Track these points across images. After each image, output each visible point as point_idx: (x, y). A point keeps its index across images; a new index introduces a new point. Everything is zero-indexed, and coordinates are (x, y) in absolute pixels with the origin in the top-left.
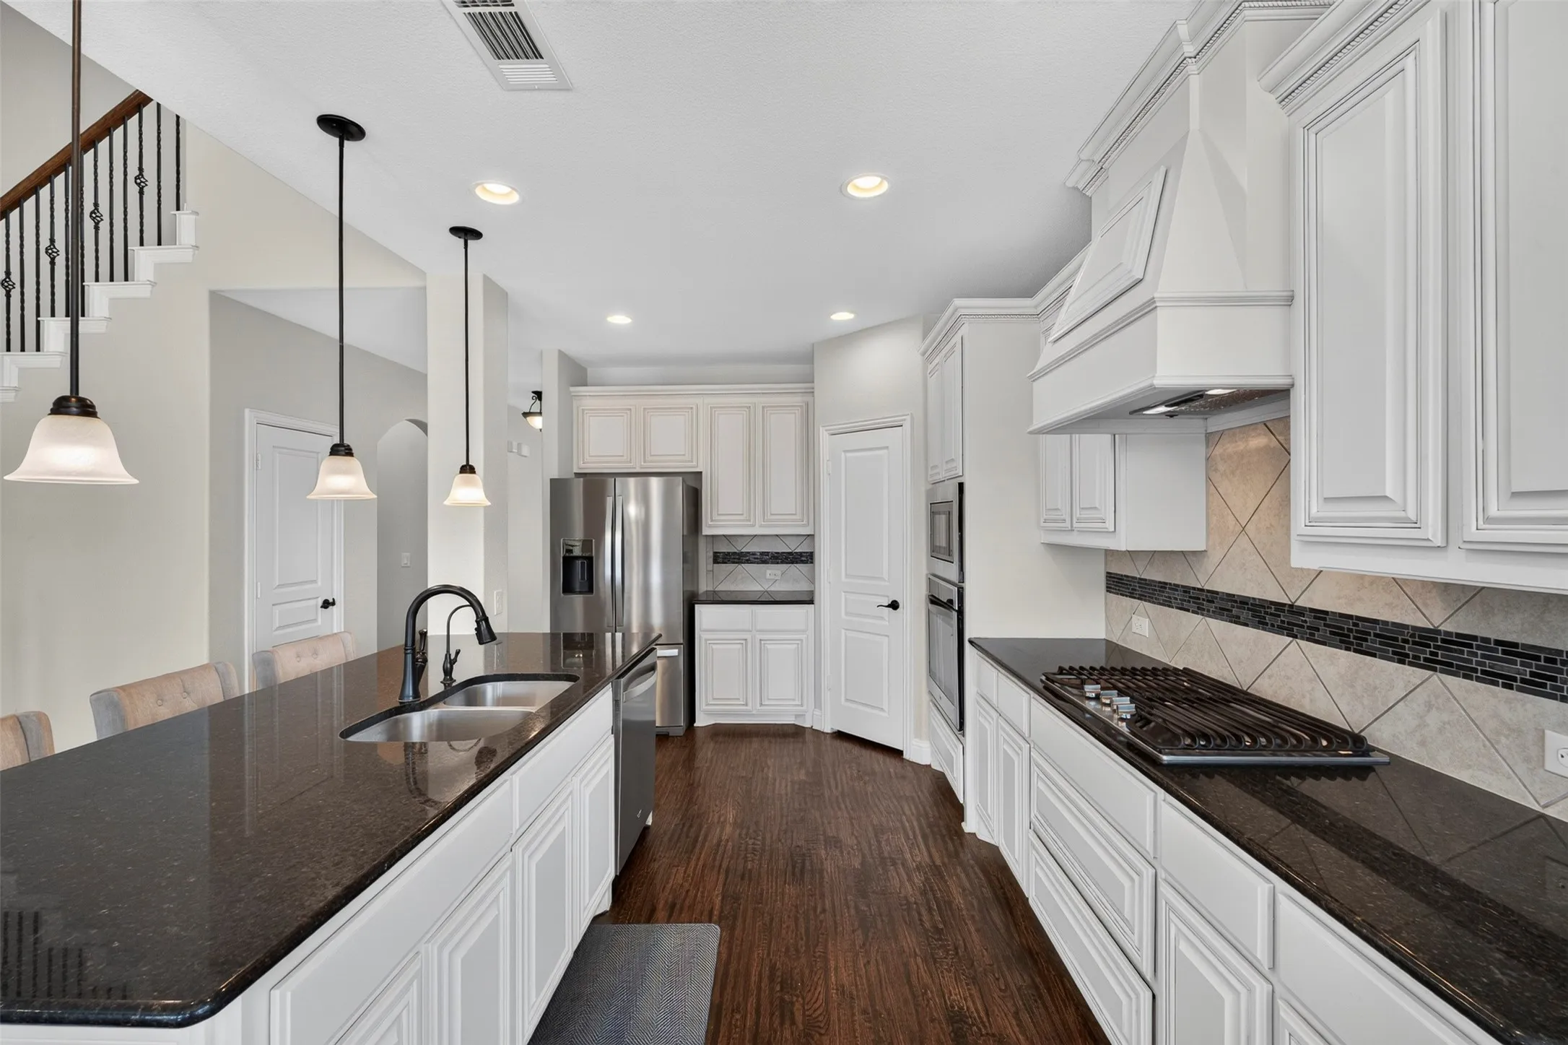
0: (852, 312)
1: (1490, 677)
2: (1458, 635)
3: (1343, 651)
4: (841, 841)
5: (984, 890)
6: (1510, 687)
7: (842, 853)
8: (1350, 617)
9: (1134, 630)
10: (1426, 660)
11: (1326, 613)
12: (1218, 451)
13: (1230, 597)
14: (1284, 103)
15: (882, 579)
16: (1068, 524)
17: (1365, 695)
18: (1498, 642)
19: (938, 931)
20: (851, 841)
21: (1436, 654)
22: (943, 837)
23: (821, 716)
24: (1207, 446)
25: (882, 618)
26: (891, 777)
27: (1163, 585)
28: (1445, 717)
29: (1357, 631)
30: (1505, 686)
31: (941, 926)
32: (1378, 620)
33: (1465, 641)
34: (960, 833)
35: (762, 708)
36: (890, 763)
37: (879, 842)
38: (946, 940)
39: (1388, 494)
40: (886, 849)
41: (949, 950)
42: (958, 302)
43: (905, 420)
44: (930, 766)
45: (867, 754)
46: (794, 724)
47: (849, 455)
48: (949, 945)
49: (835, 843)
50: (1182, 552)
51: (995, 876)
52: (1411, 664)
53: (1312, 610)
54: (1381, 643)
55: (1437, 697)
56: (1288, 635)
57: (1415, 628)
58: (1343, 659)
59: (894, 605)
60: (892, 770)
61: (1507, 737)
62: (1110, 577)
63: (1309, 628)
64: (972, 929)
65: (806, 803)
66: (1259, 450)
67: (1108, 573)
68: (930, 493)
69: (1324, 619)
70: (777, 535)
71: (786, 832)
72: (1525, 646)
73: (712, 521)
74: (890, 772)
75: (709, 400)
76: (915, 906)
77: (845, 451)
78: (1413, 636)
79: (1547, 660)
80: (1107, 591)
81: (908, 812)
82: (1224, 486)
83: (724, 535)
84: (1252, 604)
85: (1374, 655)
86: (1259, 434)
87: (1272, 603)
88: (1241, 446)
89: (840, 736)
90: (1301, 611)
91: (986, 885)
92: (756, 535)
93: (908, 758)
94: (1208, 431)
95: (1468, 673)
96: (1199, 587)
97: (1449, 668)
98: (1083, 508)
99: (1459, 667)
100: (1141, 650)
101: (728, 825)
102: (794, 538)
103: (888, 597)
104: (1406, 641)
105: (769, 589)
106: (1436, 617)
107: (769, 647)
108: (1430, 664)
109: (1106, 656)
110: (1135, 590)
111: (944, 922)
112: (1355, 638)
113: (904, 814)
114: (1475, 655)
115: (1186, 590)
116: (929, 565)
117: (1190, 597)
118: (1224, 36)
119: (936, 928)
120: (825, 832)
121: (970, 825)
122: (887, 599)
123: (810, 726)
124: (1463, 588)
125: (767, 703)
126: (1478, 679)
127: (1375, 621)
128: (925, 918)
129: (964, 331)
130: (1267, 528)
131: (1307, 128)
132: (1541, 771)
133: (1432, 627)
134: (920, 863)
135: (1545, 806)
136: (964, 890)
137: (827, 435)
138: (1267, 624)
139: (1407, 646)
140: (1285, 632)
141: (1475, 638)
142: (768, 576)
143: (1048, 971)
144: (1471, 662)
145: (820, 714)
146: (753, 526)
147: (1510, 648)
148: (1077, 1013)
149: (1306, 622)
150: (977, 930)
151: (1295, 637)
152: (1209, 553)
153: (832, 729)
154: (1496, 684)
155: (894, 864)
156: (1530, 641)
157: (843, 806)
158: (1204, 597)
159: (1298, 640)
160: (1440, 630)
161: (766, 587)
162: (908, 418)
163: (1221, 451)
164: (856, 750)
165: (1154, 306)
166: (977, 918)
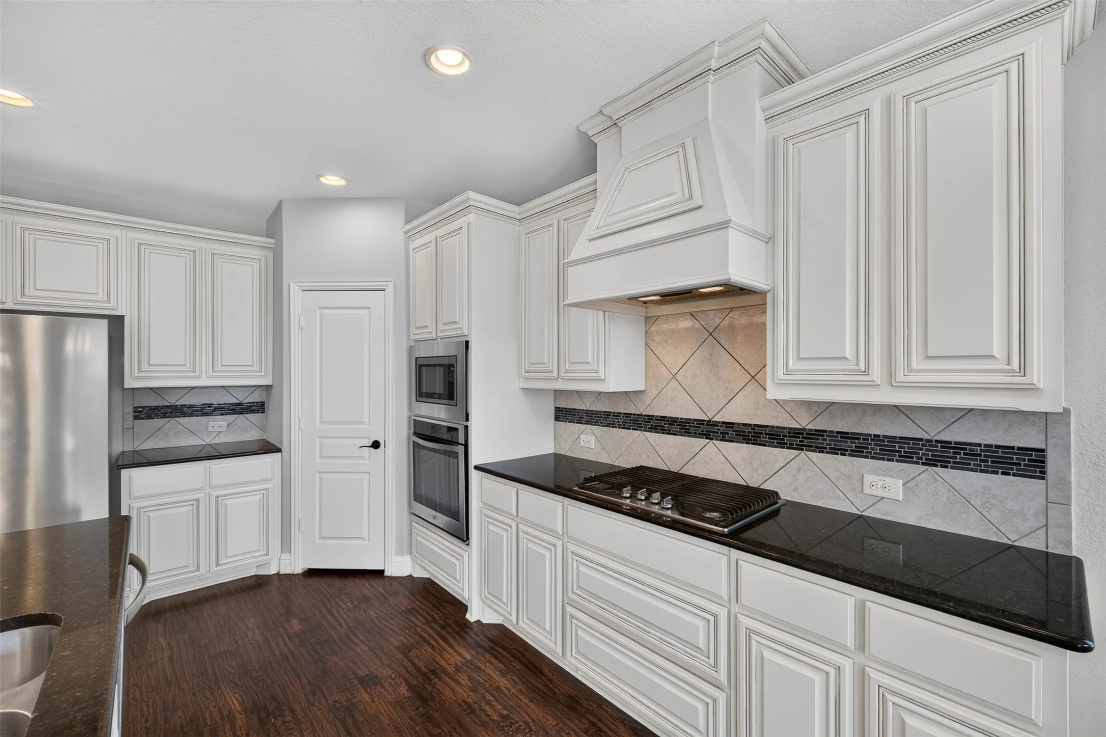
0: (343, 178)
1: (834, 451)
2: (816, 430)
3: (745, 445)
4: (376, 677)
5: (513, 664)
6: (845, 455)
7: (382, 686)
8: (750, 425)
9: (582, 444)
10: (797, 445)
11: (734, 424)
12: (654, 328)
13: (663, 418)
14: (768, 120)
15: (363, 423)
16: (555, 374)
17: (760, 468)
18: (838, 433)
19: (505, 718)
20: (386, 672)
21: (803, 442)
22: (457, 633)
23: (291, 560)
24: (646, 325)
25: (362, 457)
26: (384, 597)
27: (608, 414)
28: (809, 474)
29: (754, 433)
30: (842, 454)
31: (505, 713)
32: (768, 426)
33: (820, 433)
34: (466, 624)
35: (219, 568)
36: (375, 583)
37: (411, 661)
38: (517, 722)
39: (847, 356)
40: (421, 664)
41: (524, 730)
42: (471, 194)
43: (387, 286)
44: (411, 575)
45: (350, 583)
46: (256, 575)
47: (324, 311)
48: (521, 726)
49: (369, 681)
50: (625, 392)
51: (514, 649)
52: (788, 448)
53: (723, 423)
54: (769, 438)
55: (804, 464)
56: (706, 438)
57: (790, 429)
58: (744, 449)
59: (376, 445)
60: (381, 590)
61: (843, 480)
62: (558, 411)
63: (721, 433)
64: (527, 701)
65: (316, 651)
66: (686, 329)
67: (556, 408)
68: (411, 349)
69: (733, 427)
70: (222, 387)
71: (314, 694)
72: (852, 433)
73: (140, 371)
74: (381, 593)
75: (132, 234)
76: (476, 705)
77: (319, 308)
78: (789, 433)
79: (864, 439)
80: (556, 420)
81: (418, 623)
82: (659, 350)
83: (150, 388)
84: (680, 422)
85: (765, 445)
86: (687, 319)
87: (695, 420)
88: (673, 326)
89: (312, 573)
90: (716, 424)
91: (513, 659)
92: (195, 387)
93: (389, 575)
94: (648, 316)
95: (821, 450)
96: (639, 413)
97: (810, 448)
98: (571, 363)
99: (816, 447)
100: (588, 457)
101: (238, 715)
102: (244, 389)
103: (369, 438)
104: (786, 436)
105: (211, 443)
106: (804, 421)
107: (226, 502)
108: (799, 448)
109: (554, 466)
110: (583, 418)
111: (505, 708)
112: (752, 436)
113: (417, 626)
114: (826, 440)
115: (627, 415)
116: (410, 409)
117: (631, 420)
118: (737, 66)
119: (501, 715)
120: (355, 674)
121: (473, 616)
122: (367, 440)
123: (276, 572)
124: (819, 403)
125: (223, 562)
126: (827, 453)
127: (766, 427)
128: (490, 712)
129: (471, 218)
130: (692, 376)
131: (787, 139)
132: (861, 495)
133: (801, 427)
134: (456, 665)
135: (862, 512)
136: (501, 671)
137: (300, 292)
138: (691, 433)
139: (785, 438)
140: (704, 437)
141: (825, 431)
142: (210, 429)
143: (590, 705)
144: (823, 444)
145: (289, 558)
146: (199, 377)
147: (844, 435)
148: (626, 728)
149: (720, 430)
150: (531, 701)
151: (712, 439)
152: (647, 392)
153: (303, 568)
154: (837, 454)
155: (436, 675)
156: (855, 431)
157: (357, 641)
158: (642, 420)
159: (714, 441)
160: (806, 429)
161: (208, 440)
162: (391, 284)
163: (657, 328)
164: (338, 583)
165: (727, 225)
166: (523, 690)
